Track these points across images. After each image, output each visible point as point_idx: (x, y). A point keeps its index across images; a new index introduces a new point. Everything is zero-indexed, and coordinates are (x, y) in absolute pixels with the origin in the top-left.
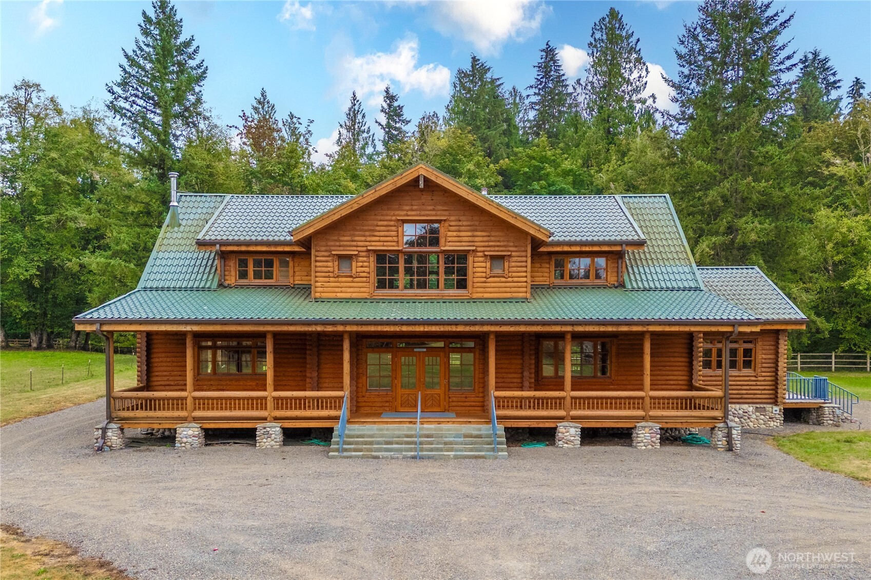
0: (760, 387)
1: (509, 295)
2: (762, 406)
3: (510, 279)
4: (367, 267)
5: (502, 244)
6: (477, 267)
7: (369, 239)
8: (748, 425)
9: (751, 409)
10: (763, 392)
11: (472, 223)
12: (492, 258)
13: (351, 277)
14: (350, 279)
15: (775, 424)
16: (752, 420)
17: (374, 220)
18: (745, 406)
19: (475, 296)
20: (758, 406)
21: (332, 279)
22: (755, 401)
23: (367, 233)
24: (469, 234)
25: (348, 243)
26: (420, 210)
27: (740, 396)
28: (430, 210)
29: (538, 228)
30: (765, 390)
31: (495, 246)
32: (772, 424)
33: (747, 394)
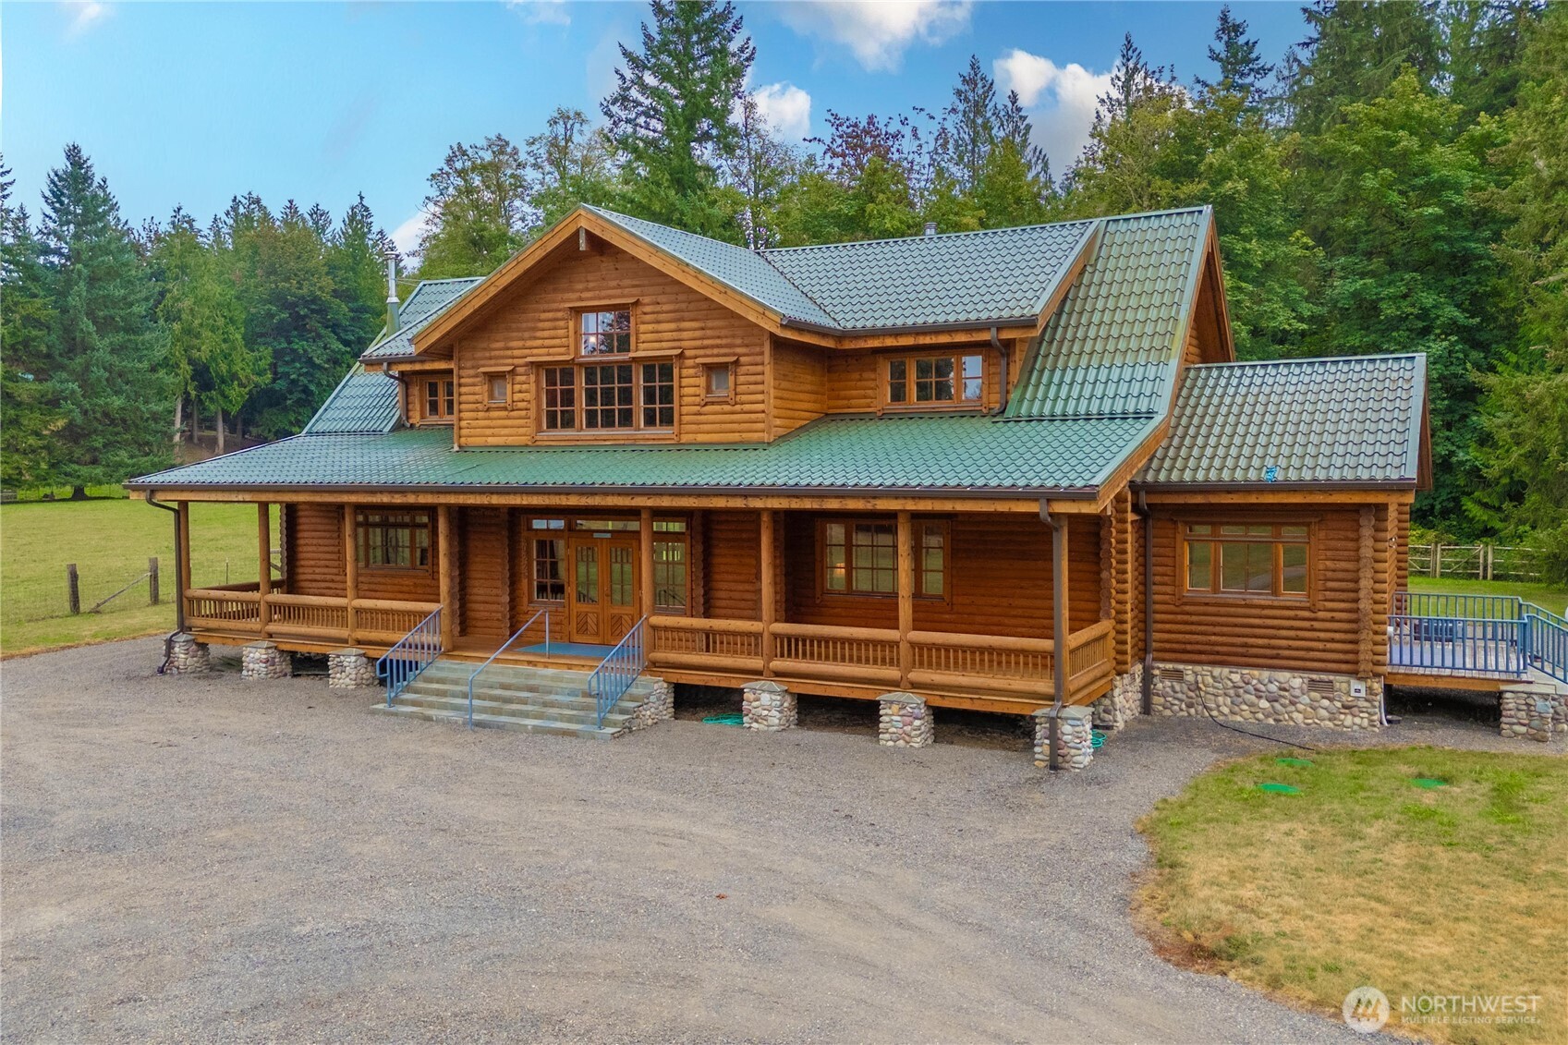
0: (1322, 635)
1: (736, 437)
2: (1324, 677)
3: (738, 407)
4: (526, 390)
5: (724, 341)
6: (689, 385)
7: (529, 343)
8: (1291, 718)
9: (1297, 682)
10: (1329, 645)
11: (677, 306)
12: (710, 368)
13: (505, 409)
14: (504, 413)
15: (1357, 720)
16: (1300, 707)
17: (535, 311)
18: (1284, 676)
19: (685, 438)
20: (1315, 676)
21: (481, 414)
22: (1309, 664)
23: (526, 335)
24: (673, 326)
25: (502, 353)
26: (600, 289)
27: (1275, 652)
28: (614, 288)
29: (761, 310)
30: (1333, 640)
31: (713, 347)
32: (1349, 720)
33: (1289, 648)
